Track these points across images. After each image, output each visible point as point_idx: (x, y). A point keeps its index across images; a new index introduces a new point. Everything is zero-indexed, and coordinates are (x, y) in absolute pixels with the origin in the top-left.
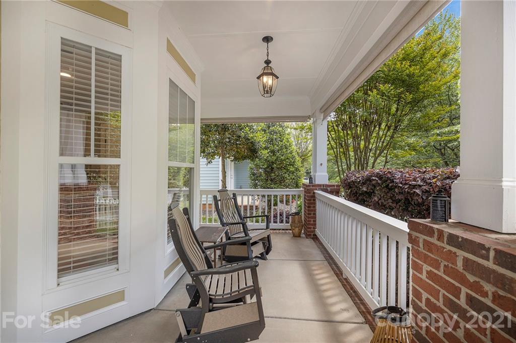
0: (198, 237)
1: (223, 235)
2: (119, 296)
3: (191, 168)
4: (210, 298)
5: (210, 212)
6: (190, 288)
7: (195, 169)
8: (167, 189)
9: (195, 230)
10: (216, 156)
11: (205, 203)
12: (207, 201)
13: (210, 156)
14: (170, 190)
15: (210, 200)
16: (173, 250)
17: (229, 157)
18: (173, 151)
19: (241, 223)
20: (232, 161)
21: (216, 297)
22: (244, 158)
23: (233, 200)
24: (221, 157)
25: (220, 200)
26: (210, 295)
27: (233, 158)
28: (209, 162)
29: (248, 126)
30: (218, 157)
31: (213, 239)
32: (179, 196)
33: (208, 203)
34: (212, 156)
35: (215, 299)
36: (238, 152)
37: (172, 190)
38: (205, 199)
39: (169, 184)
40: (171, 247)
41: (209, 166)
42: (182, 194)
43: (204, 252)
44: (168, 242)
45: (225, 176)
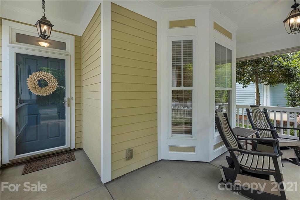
0: (234, 132)
1: (254, 134)
2: (192, 149)
3: (229, 91)
4: (240, 166)
5: (245, 121)
6: (228, 159)
7: (232, 91)
8: (215, 103)
9: (232, 128)
10: (250, 82)
11: (241, 114)
12: (242, 113)
13: (246, 83)
14: (217, 104)
15: (245, 113)
16: (219, 136)
17: (263, 82)
18: (218, 81)
19: (270, 130)
20: (266, 85)
21: (245, 167)
22: (279, 82)
23: (264, 113)
24: (255, 83)
25: (252, 112)
26: (240, 164)
27: (267, 82)
28: (245, 87)
29: (281, 56)
30: (253, 82)
31: (244, 135)
32: (222, 107)
33: (244, 114)
34: (247, 82)
35: (244, 168)
36: (271, 77)
37: (218, 104)
38: (241, 112)
39: (216, 100)
40: (217, 134)
41: (245, 89)
42: (224, 106)
43: (237, 141)
44: (216, 131)
45: (259, 96)
